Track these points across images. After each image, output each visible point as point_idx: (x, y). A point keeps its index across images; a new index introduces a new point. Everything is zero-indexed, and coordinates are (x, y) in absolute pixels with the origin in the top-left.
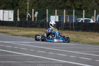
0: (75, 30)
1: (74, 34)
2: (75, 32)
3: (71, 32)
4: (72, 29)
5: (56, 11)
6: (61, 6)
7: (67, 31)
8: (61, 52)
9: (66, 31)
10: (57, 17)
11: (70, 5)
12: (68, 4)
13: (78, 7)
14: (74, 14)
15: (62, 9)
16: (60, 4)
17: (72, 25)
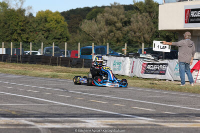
0: (22, 63)
1: (21, 66)
2: (22, 64)
3: (18, 64)
4: (19, 62)
5: (3, 43)
6: (8, 39)
7: (15, 64)
8: (9, 85)
9: (13, 64)
10: (5, 49)
11: (17, 38)
12: (15, 36)
13: (25, 40)
14: (21, 46)
15: (9, 41)
16: (7, 37)
17: (19, 57)
